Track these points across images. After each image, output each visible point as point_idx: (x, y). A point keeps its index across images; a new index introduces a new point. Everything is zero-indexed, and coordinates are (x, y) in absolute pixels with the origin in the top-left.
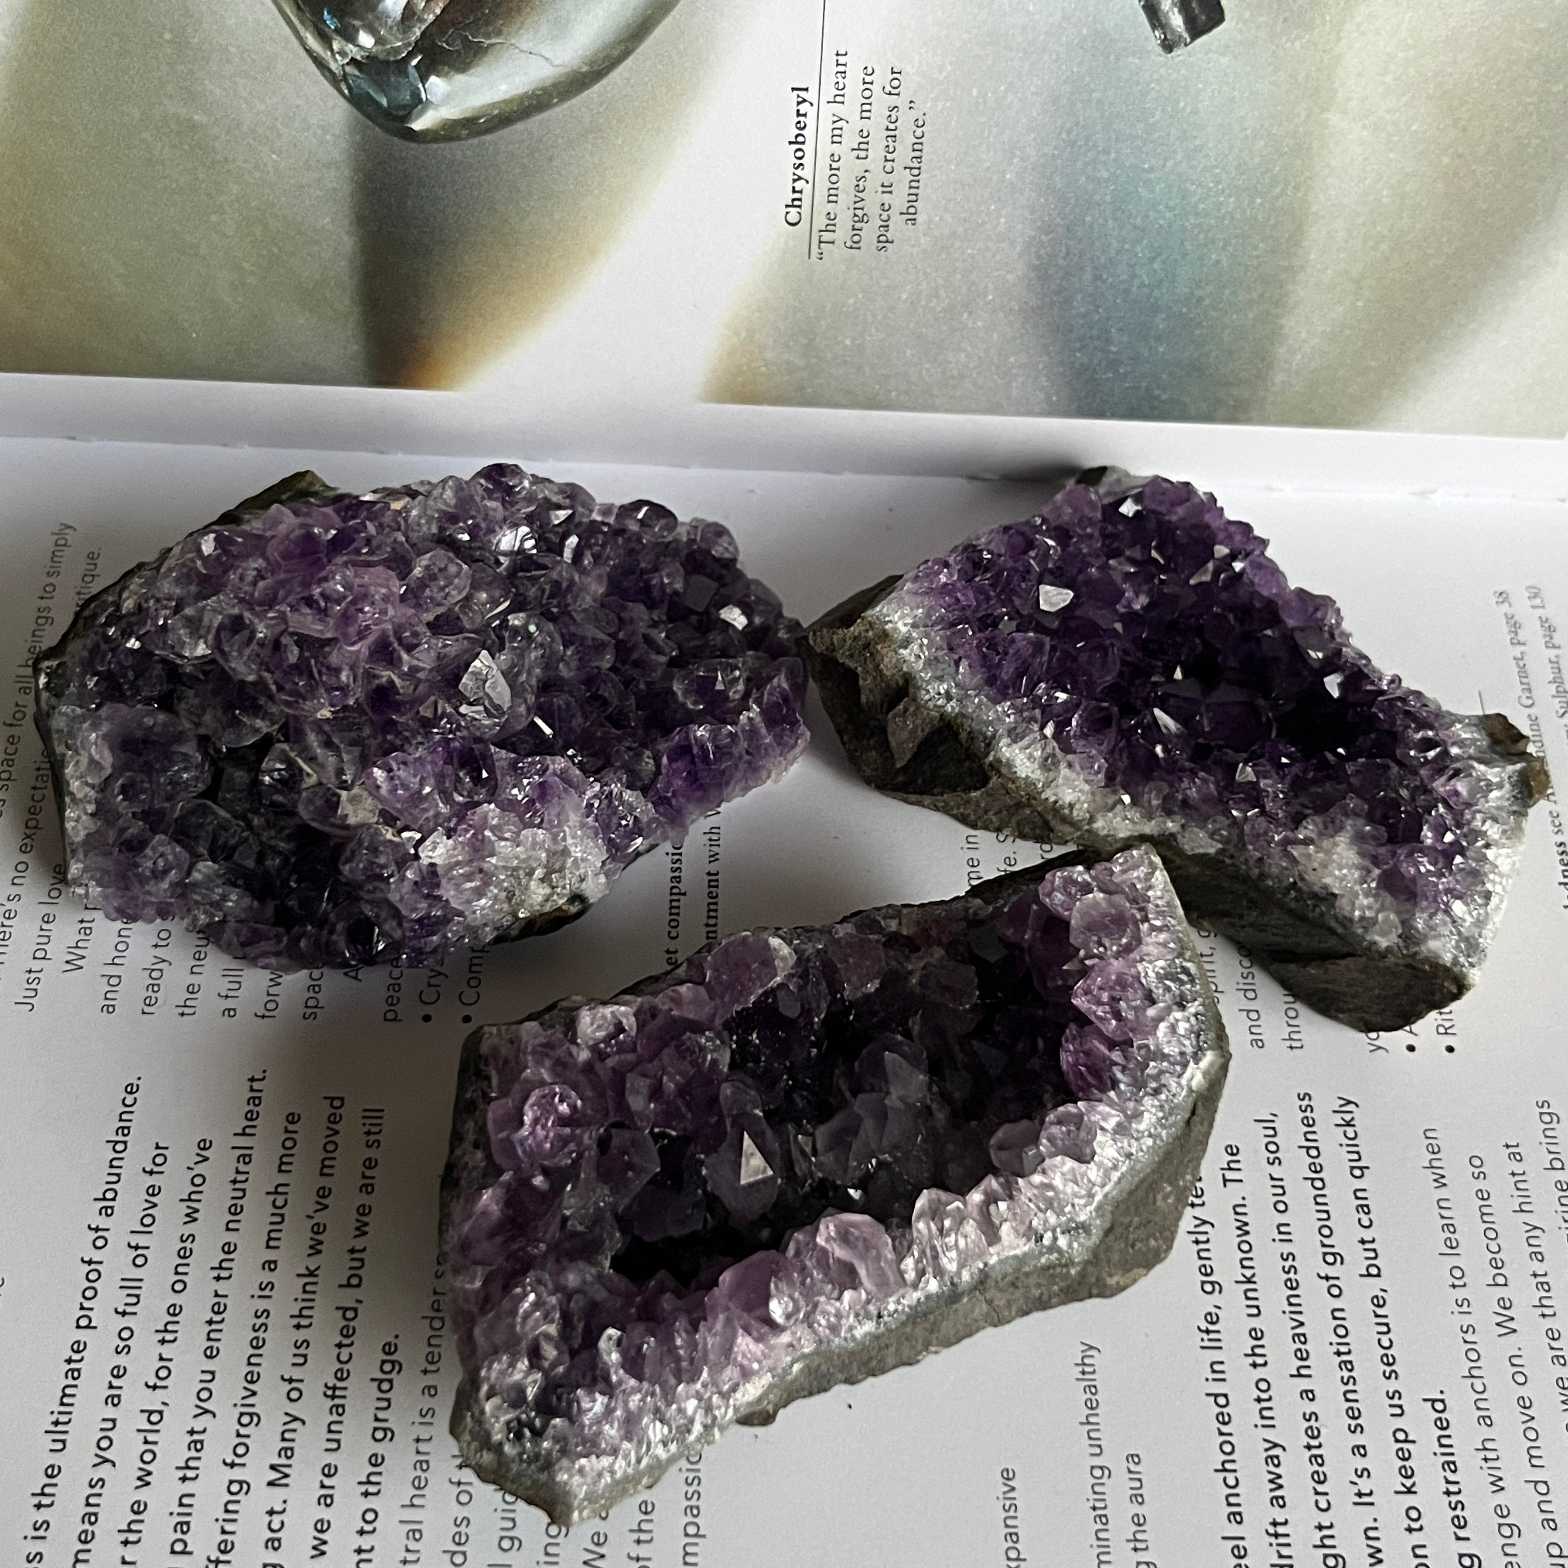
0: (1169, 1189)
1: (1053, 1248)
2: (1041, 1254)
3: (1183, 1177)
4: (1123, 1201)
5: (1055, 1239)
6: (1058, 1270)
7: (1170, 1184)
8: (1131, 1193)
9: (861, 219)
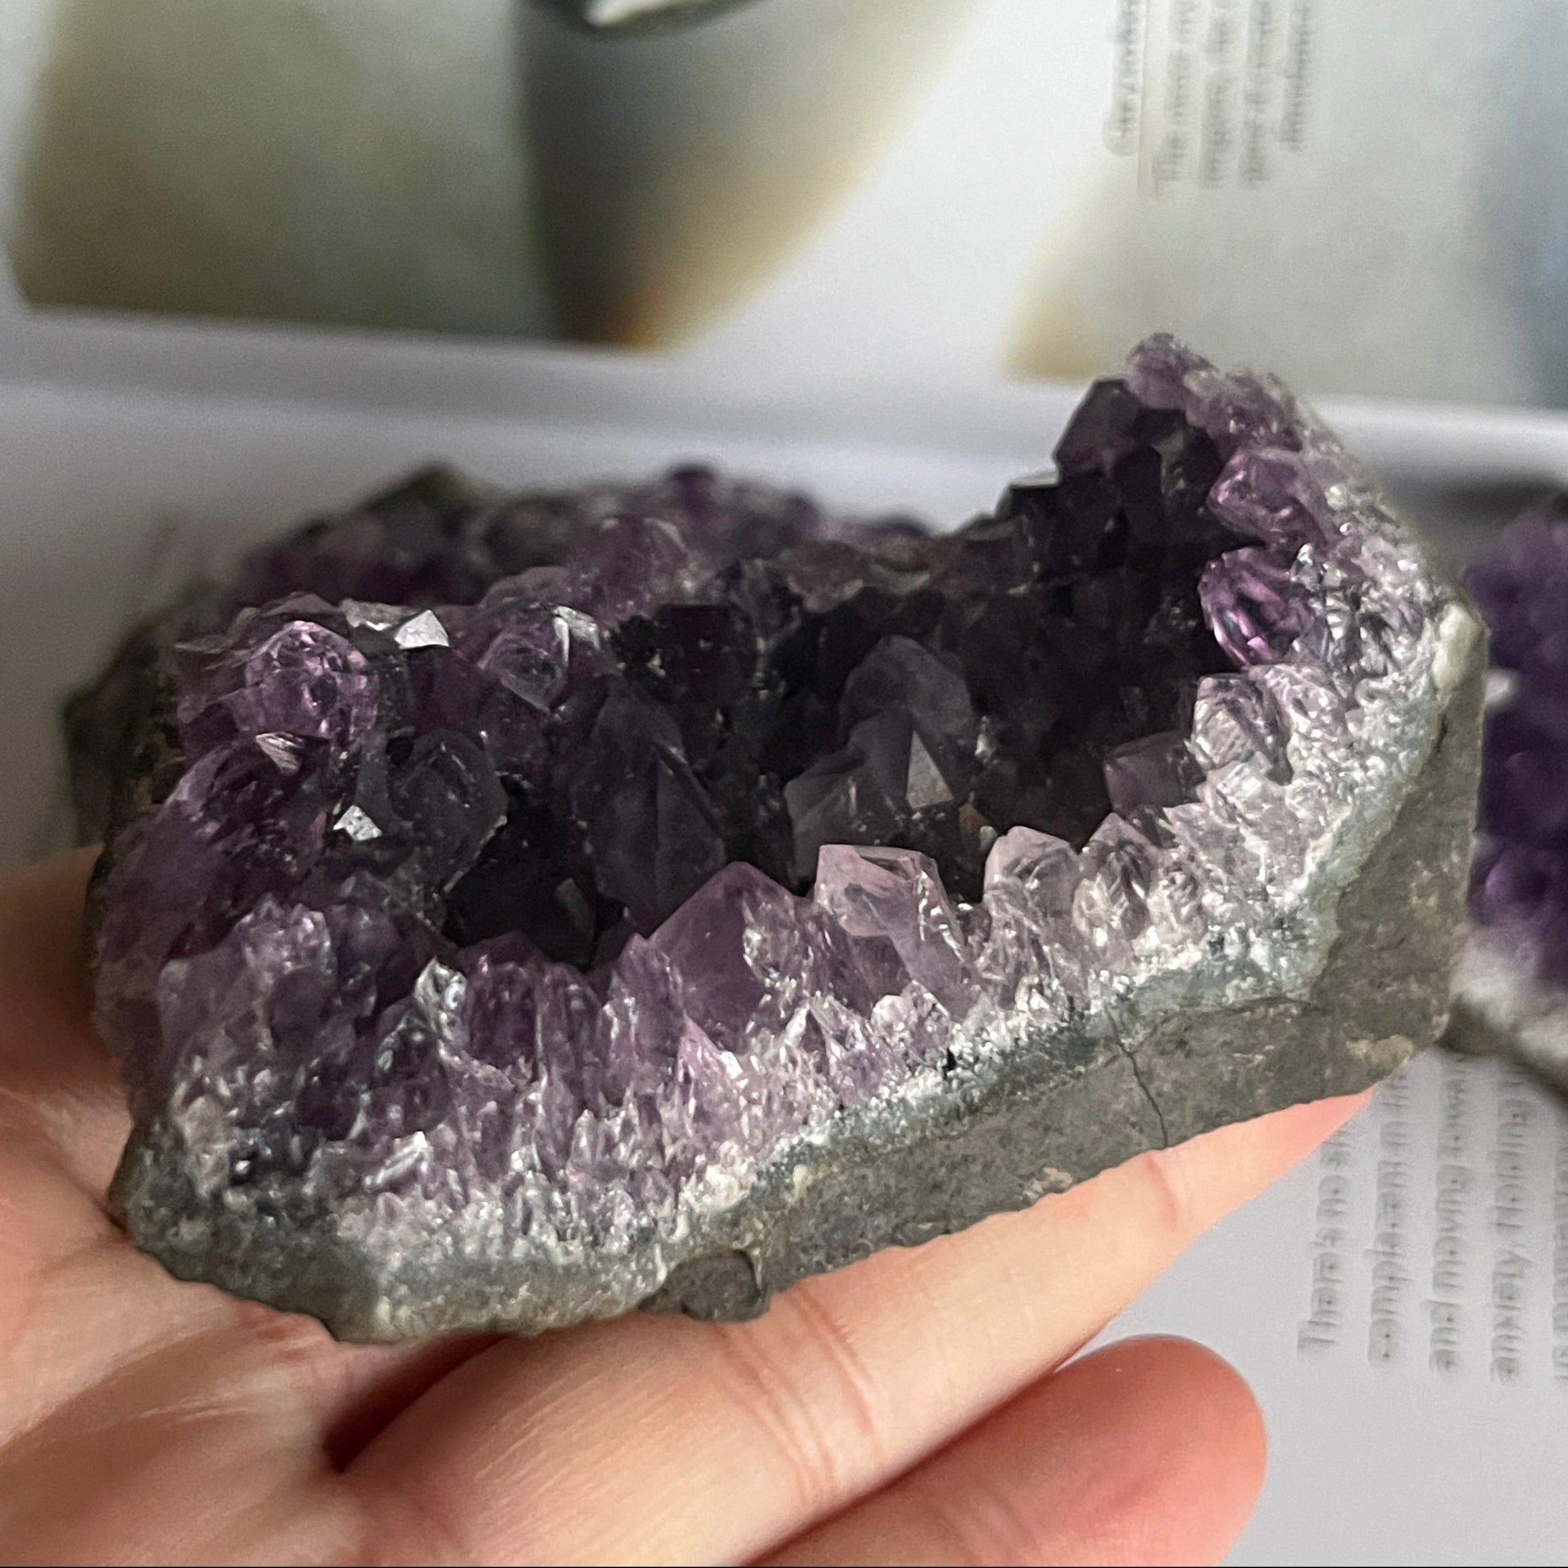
0: (1426, 874)
1: (1245, 967)
2: (1225, 978)
3: (1447, 855)
4: (1357, 884)
5: (1247, 945)
6: (1261, 1010)
7: (1428, 865)
8: (1365, 868)
9: (1218, 138)
